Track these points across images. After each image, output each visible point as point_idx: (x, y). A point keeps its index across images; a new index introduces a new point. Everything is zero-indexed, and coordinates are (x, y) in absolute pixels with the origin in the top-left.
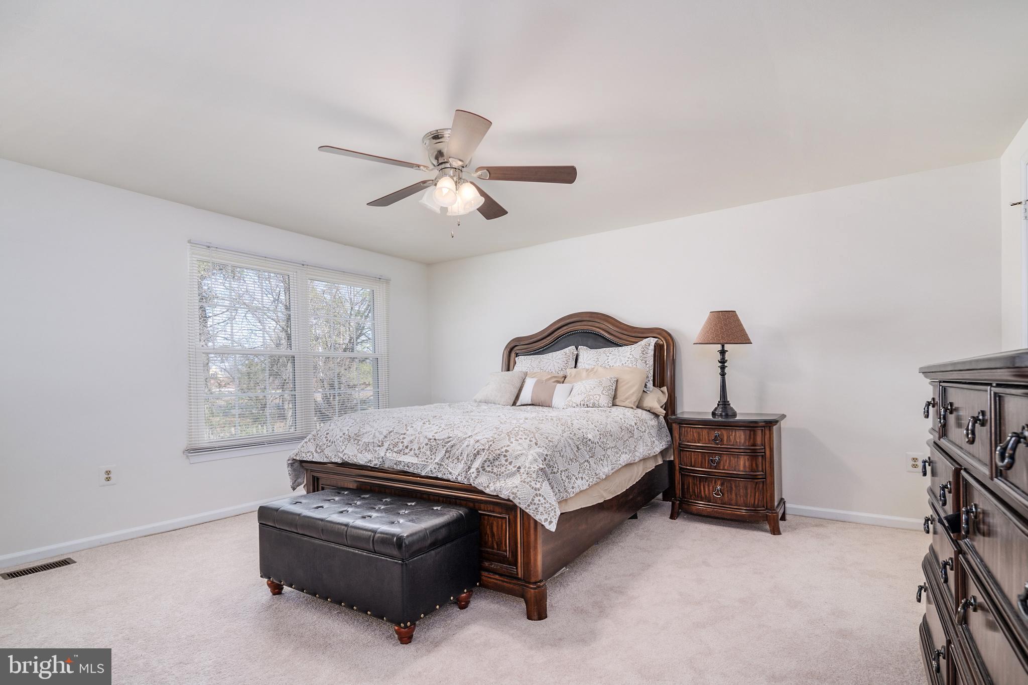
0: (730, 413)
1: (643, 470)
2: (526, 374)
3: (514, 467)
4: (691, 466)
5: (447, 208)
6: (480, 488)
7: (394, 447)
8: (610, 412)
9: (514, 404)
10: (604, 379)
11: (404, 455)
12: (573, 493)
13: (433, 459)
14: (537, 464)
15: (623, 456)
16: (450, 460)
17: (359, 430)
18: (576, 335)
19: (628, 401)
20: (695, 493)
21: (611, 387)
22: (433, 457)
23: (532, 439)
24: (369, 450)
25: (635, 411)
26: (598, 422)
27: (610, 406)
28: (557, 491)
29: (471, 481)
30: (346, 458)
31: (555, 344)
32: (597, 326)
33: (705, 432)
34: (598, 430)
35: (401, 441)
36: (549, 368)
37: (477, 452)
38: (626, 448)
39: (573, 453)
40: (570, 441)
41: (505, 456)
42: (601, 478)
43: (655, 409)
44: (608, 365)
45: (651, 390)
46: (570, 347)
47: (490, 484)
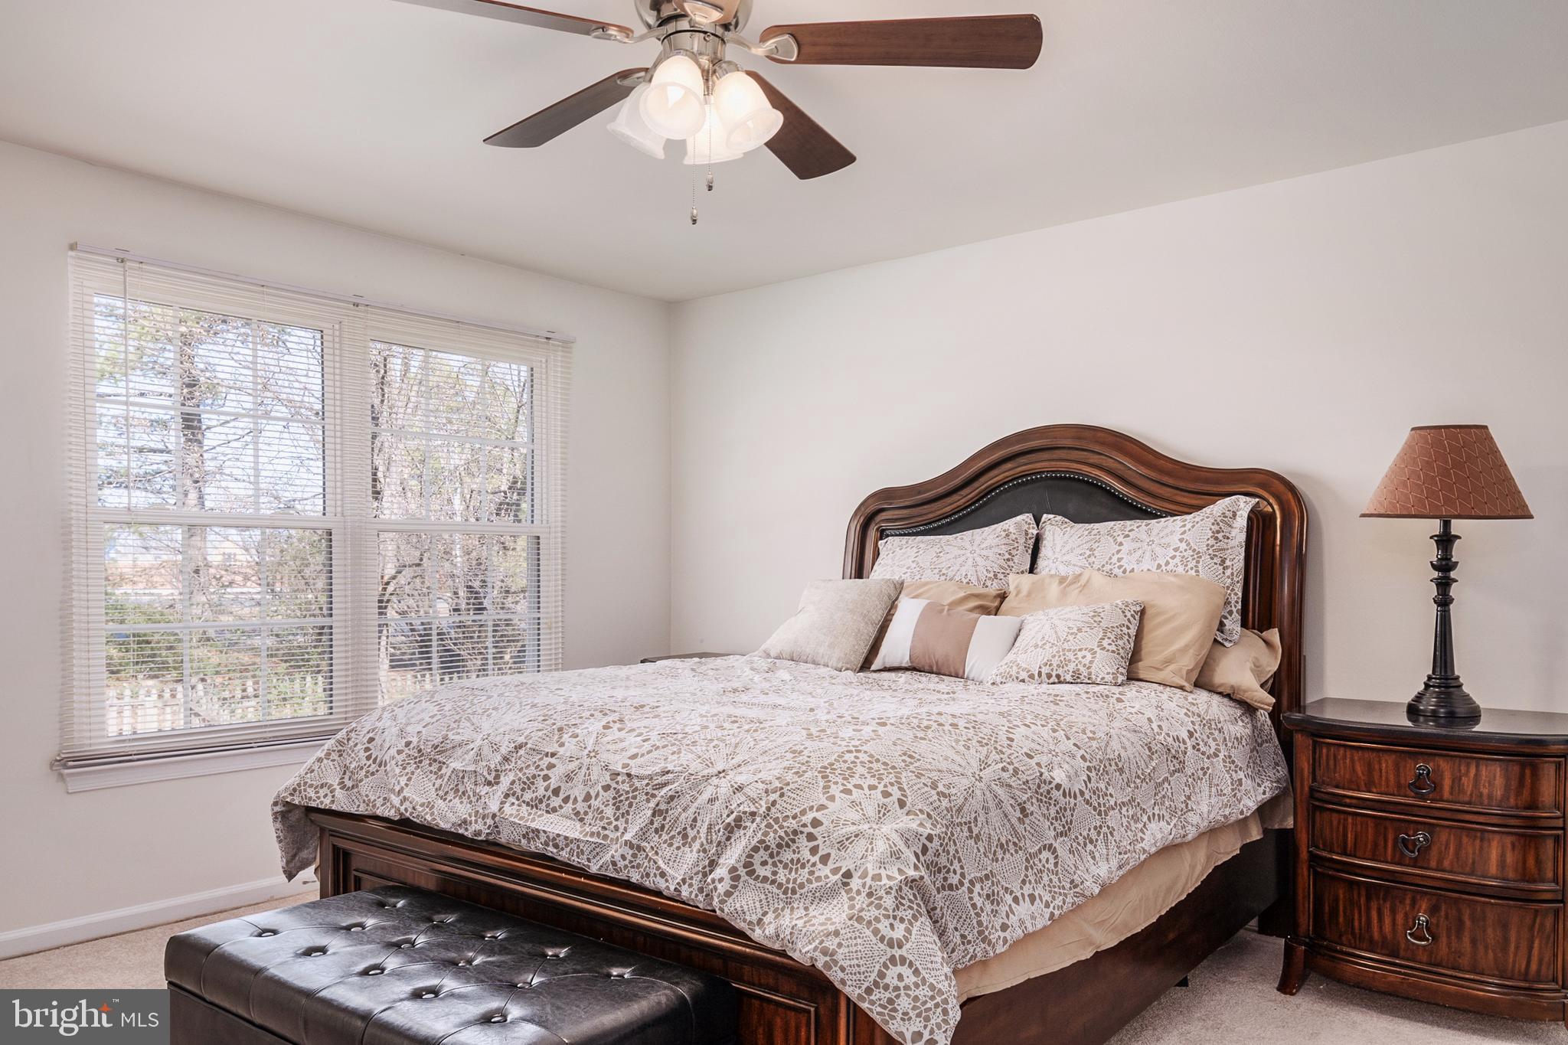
0: (1461, 710)
1: (1209, 858)
2: (899, 587)
3: (835, 871)
4: (1344, 853)
5: (683, 143)
6: (741, 925)
7: (523, 790)
8: (1119, 700)
9: (866, 666)
10: (1107, 607)
11: (548, 812)
12: (1005, 941)
13: (621, 830)
14: (898, 865)
15: (1153, 826)
16: (665, 837)
17: (446, 738)
18: (1038, 484)
19: (1172, 667)
20: (1353, 928)
21: (1124, 629)
22: (621, 824)
23: (890, 789)
24: (463, 793)
25: (1190, 697)
26: (1084, 732)
27: (1119, 681)
28: (958, 940)
29: (716, 902)
30: (406, 810)
31: (981, 506)
32: (1091, 461)
33: (1387, 763)
34: (1083, 757)
35: (542, 773)
36: (963, 571)
37: (735, 820)
38: (1163, 804)
39: (1008, 826)
40: (1000, 791)
41: (811, 837)
42: (1088, 894)
43: (1245, 691)
44: (1120, 567)
45: (1236, 637)
46: (1019, 518)
47: (765, 914)
